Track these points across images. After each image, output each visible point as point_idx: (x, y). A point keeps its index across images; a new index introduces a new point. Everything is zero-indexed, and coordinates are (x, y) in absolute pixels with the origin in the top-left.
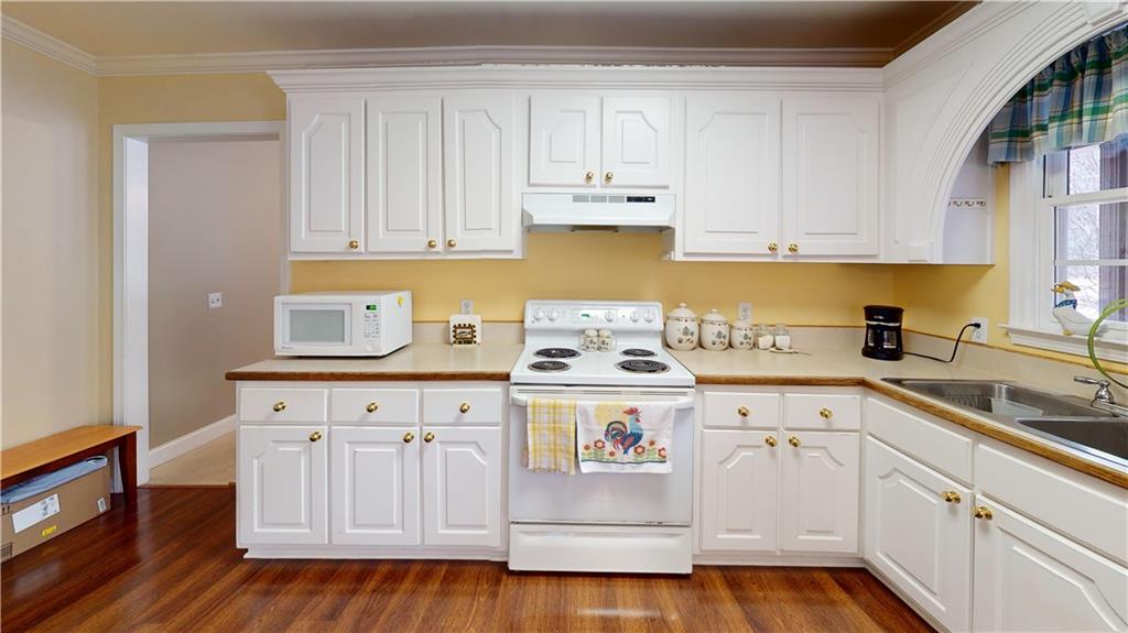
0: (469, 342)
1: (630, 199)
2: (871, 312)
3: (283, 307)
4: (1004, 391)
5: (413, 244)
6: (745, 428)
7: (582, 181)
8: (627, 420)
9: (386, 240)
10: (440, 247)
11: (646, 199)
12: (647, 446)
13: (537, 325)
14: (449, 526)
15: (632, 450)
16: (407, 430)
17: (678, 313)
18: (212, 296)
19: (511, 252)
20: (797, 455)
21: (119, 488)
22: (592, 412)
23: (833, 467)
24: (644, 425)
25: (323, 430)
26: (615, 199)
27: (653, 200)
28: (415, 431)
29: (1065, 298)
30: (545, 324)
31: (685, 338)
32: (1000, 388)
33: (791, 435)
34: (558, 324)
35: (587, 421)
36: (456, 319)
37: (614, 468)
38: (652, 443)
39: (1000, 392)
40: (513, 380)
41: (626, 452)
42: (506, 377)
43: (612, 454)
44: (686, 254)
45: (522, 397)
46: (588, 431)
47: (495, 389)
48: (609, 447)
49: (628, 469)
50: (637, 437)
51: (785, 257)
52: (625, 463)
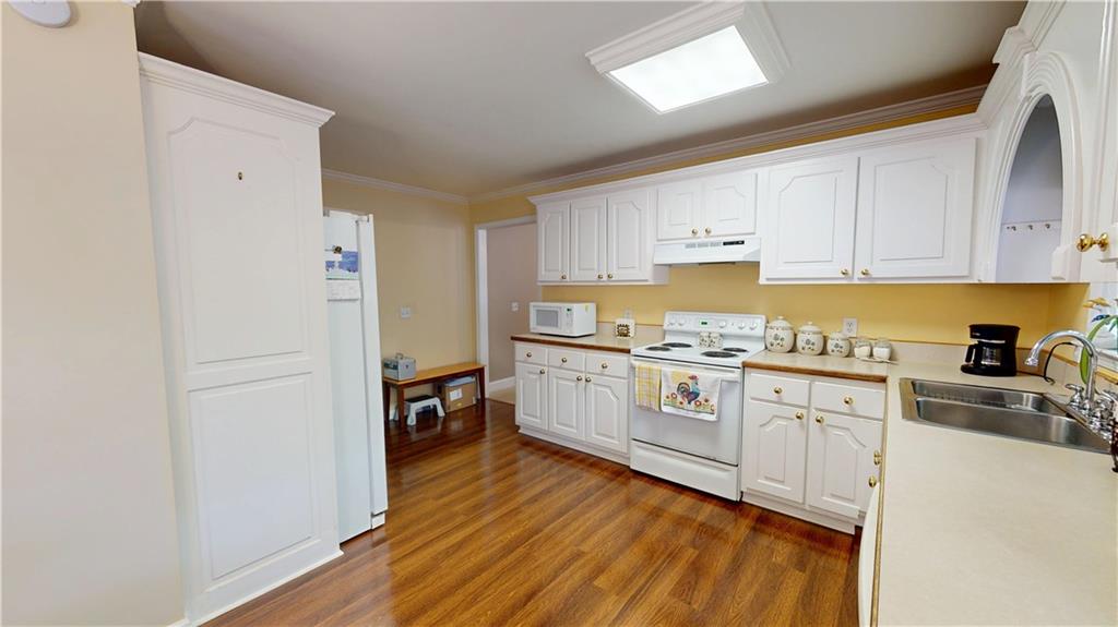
0: (626, 336)
1: (725, 244)
2: (976, 330)
3: (533, 308)
4: (1031, 400)
5: (591, 277)
6: (779, 402)
7: (690, 234)
8: (690, 382)
9: (579, 275)
10: (605, 278)
11: (737, 243)
12: (703, 402)
13: (671, 327)
14: (598, 434)
15: (693, 402)
16: (578, 374)
17: (774, 324)
18: (514, 304)
19: (646, 281)
20: (823, 430)
21: (479, 397)
22: (669, 374)
23: (856, 446)
24: (700, 387)
25: (546, 369)
26: (713, 244)
27: (743, 242)
28: (583, 376)
29: (1099, 314)
30: (676, 327)
31: (775, 342)
32: (1028, 397)
33: (820, 415)
34: (684, 328)
35: (667, 381)
36: (620, 321)
37: (682, 413)
38: (706, 401)
39: (1027, 400)
40: (632, 353)
41: (689, 403)
42: (628, 351)
43: (681, 403)
44: (768, 279)
45: (637, 364)
46: (669, 387)
47: (623, 357)
48: (679, 399)
49: (691, 415)
50: (697, 395)
51: (860, 279)
52: (689, 410)
